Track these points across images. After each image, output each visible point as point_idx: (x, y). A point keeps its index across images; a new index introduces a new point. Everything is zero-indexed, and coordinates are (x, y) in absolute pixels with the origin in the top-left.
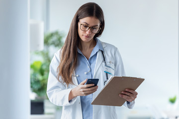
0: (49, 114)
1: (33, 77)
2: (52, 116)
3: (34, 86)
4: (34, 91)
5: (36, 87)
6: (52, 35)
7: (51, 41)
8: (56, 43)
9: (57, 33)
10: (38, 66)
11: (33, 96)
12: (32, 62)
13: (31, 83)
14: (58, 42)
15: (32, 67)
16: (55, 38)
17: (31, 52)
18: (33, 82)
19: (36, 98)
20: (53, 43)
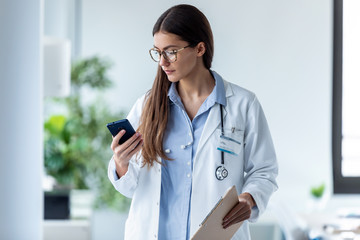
0: (79, 218)
1: (48, 146)
2: (84, 223)
3: (50, 164)
4: (51, 173)
5: (55, 166)
6: (86, 64)
7: (83, 75)
8: (94, 81)
9: (95, 61)
10: (59, 126)
11: (48, 184)
12: (48, 118)
13: (45, 158)
14: (98, 77)
15: (48, 127)
16: (91, 71)
17: (45, 98)
18: (48, 156)
19: (54, 187)
20: (88, 80)
